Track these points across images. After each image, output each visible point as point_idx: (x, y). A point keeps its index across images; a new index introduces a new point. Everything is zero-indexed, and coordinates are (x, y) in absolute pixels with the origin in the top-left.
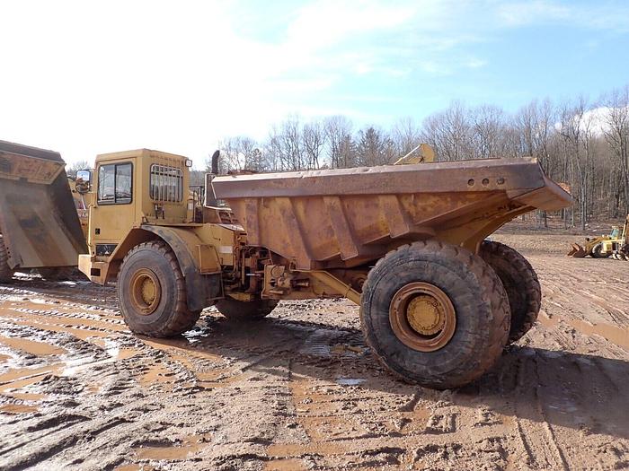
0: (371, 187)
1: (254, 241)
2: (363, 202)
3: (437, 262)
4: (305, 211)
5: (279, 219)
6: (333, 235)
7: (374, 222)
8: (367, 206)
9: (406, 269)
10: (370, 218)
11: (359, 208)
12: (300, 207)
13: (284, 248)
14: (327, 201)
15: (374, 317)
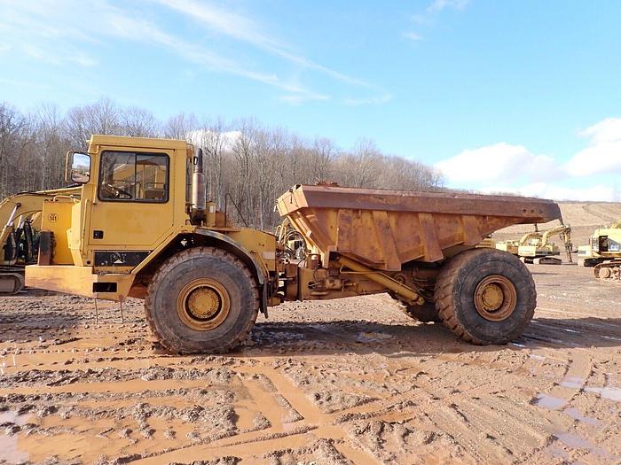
0: (461, 209)
1: (345, 248)
2: (447, 220)
3: (505, 261)
4: (397, 223)
5: (370, 229)
6: (419, 243)
7: (453, 234)
8: (449, 222)
9: (486, 267)
10: (451, 231)
11: (444, 223)
12: (393, 220)
13: (372, 253)
14: (421, 216)
15: (463, 302)
